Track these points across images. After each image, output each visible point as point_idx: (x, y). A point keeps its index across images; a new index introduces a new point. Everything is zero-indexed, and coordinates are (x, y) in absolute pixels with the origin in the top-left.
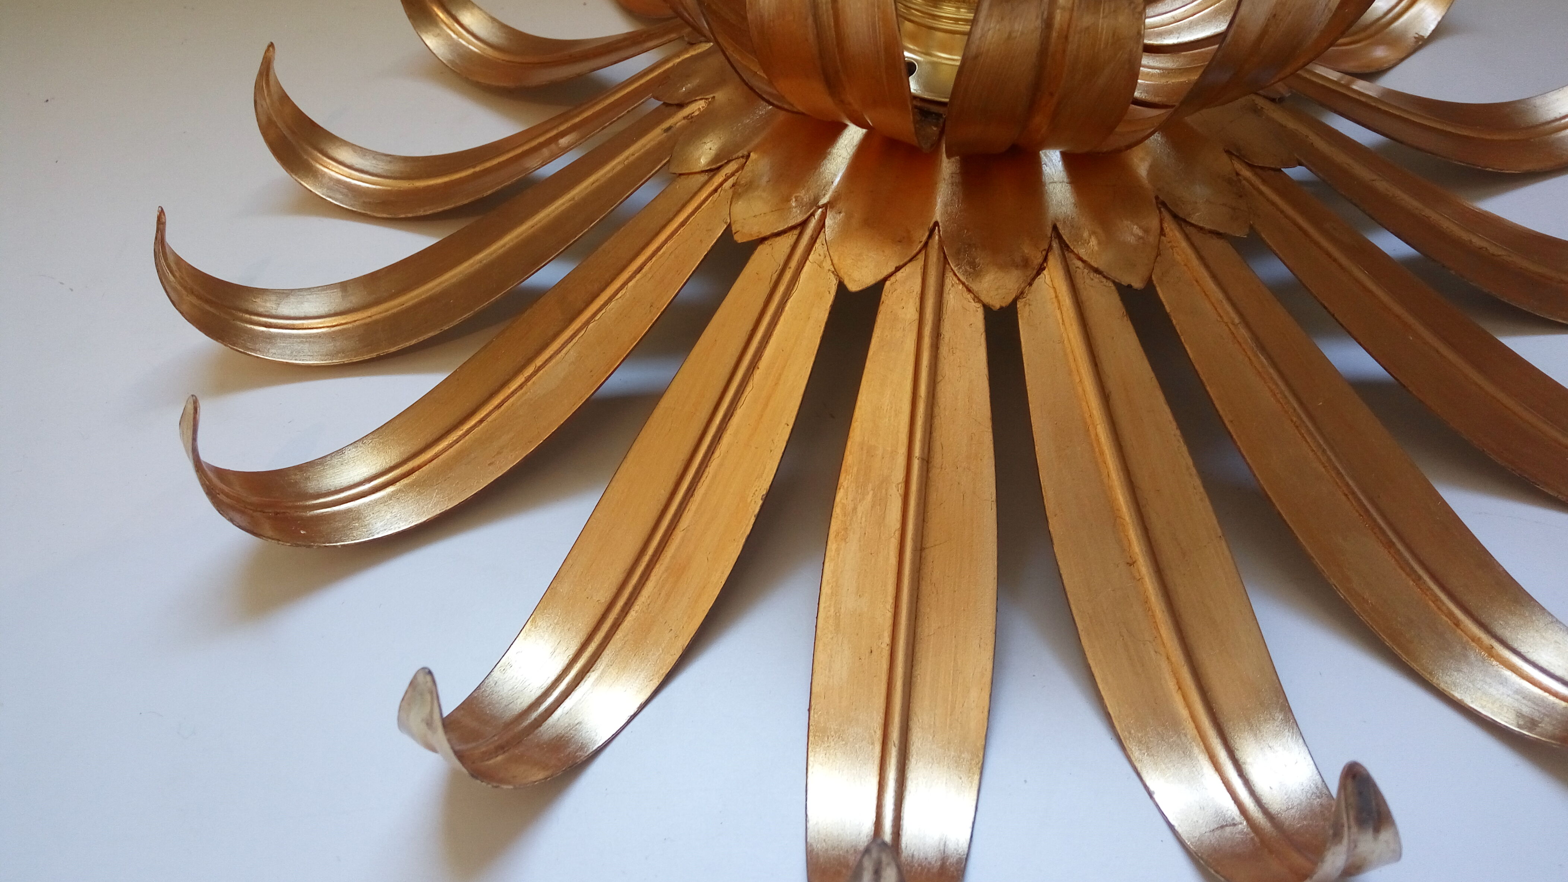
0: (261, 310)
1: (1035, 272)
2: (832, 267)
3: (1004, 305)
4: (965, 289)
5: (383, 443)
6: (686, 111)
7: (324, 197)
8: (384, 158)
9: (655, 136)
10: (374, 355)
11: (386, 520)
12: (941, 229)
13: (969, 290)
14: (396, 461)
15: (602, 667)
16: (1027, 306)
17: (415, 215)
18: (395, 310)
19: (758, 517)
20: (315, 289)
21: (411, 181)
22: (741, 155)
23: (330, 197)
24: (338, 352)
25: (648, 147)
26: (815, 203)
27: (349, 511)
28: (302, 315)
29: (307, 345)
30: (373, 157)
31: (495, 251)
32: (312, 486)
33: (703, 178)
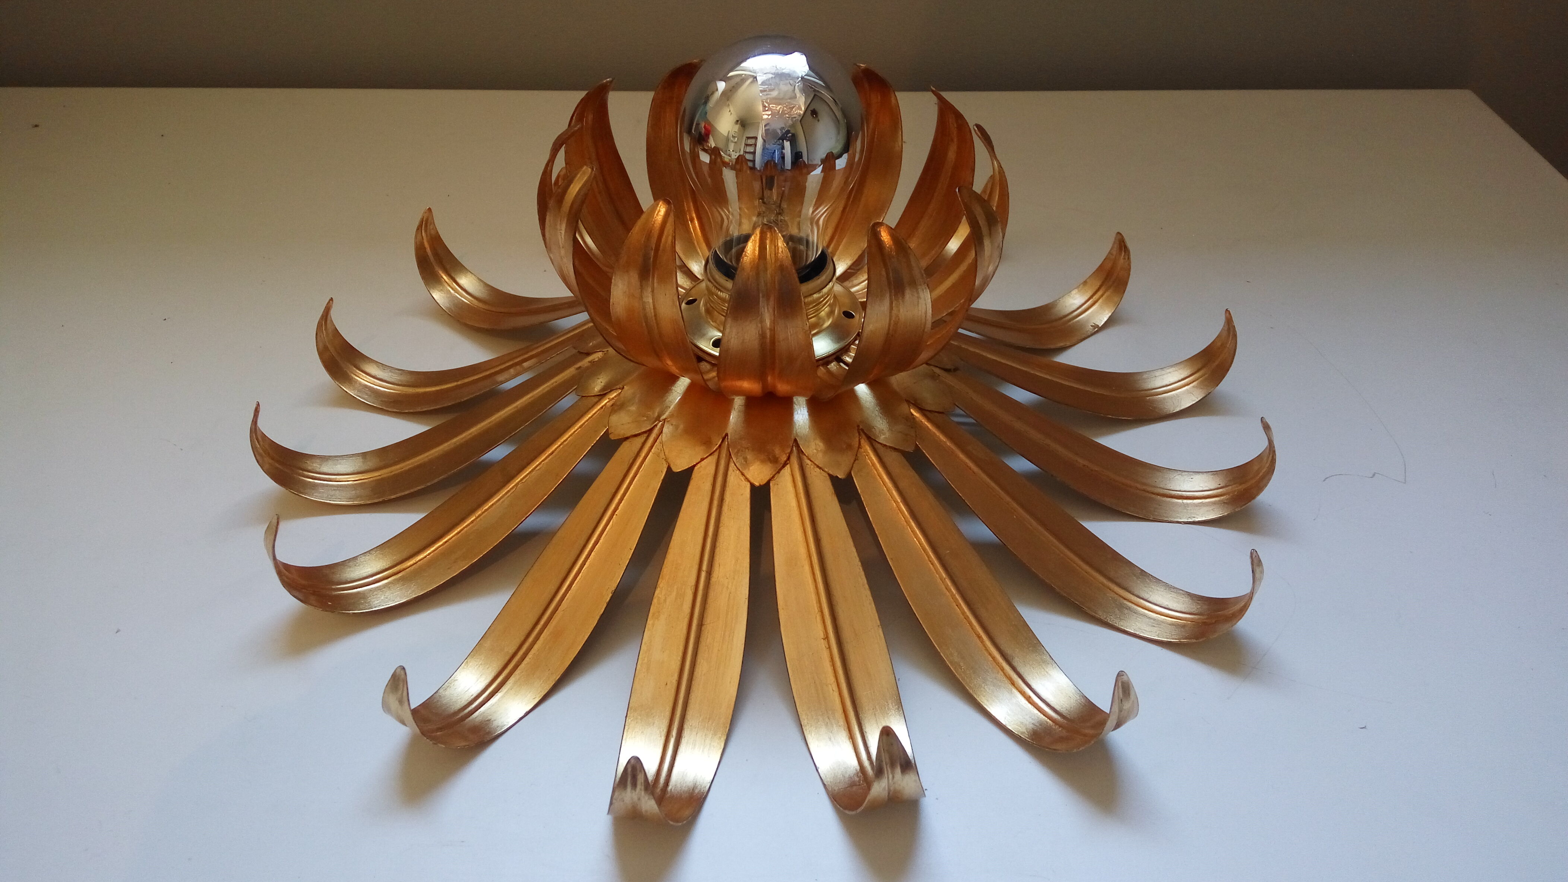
0: (310, 468)
1: (781, 466)
2: (664, 456)
3: (762, 484)
4: (740, 473)
5: (382, 554)
6: (590, 358)
7: (355, 396)
8: (397, 371)
9: (570, 372)
10: (381, 500)
11: (380, 600)
12: (729, 437)
13: (743, 474)
14: (390, 565)
15: (505, 691)
16: (776, 486)
17: (415, 411)
18: (397, 472)
19: (608, 604)
20: (345, 456)
21: (414, 389)
22: (619, 387)
23: (360, 397)
24: (358, 497)
25: (565, 378)
26: (658, 419)
27: (358, 593)
28: (336, 472)
29: (338, 492)
30: (390, 371)
31: (465, 437)
32: (337, 577)
33: (596, 399)
